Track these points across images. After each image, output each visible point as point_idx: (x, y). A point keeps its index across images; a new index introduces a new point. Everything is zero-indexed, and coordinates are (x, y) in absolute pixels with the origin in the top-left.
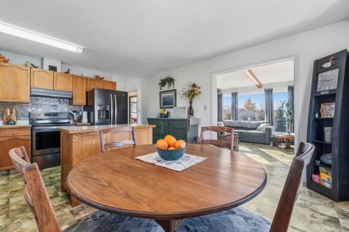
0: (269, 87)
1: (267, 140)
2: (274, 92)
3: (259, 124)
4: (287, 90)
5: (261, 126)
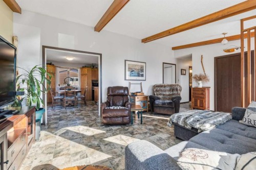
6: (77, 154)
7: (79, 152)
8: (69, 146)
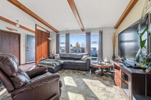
0: (89, 31)
1: (87, 68)
2: (91, 34)
3: (82, 56)
4: (98, 34)
5: (84, 57)
6: (94, 85)
7: (93, 85)
8: (98, 92)
